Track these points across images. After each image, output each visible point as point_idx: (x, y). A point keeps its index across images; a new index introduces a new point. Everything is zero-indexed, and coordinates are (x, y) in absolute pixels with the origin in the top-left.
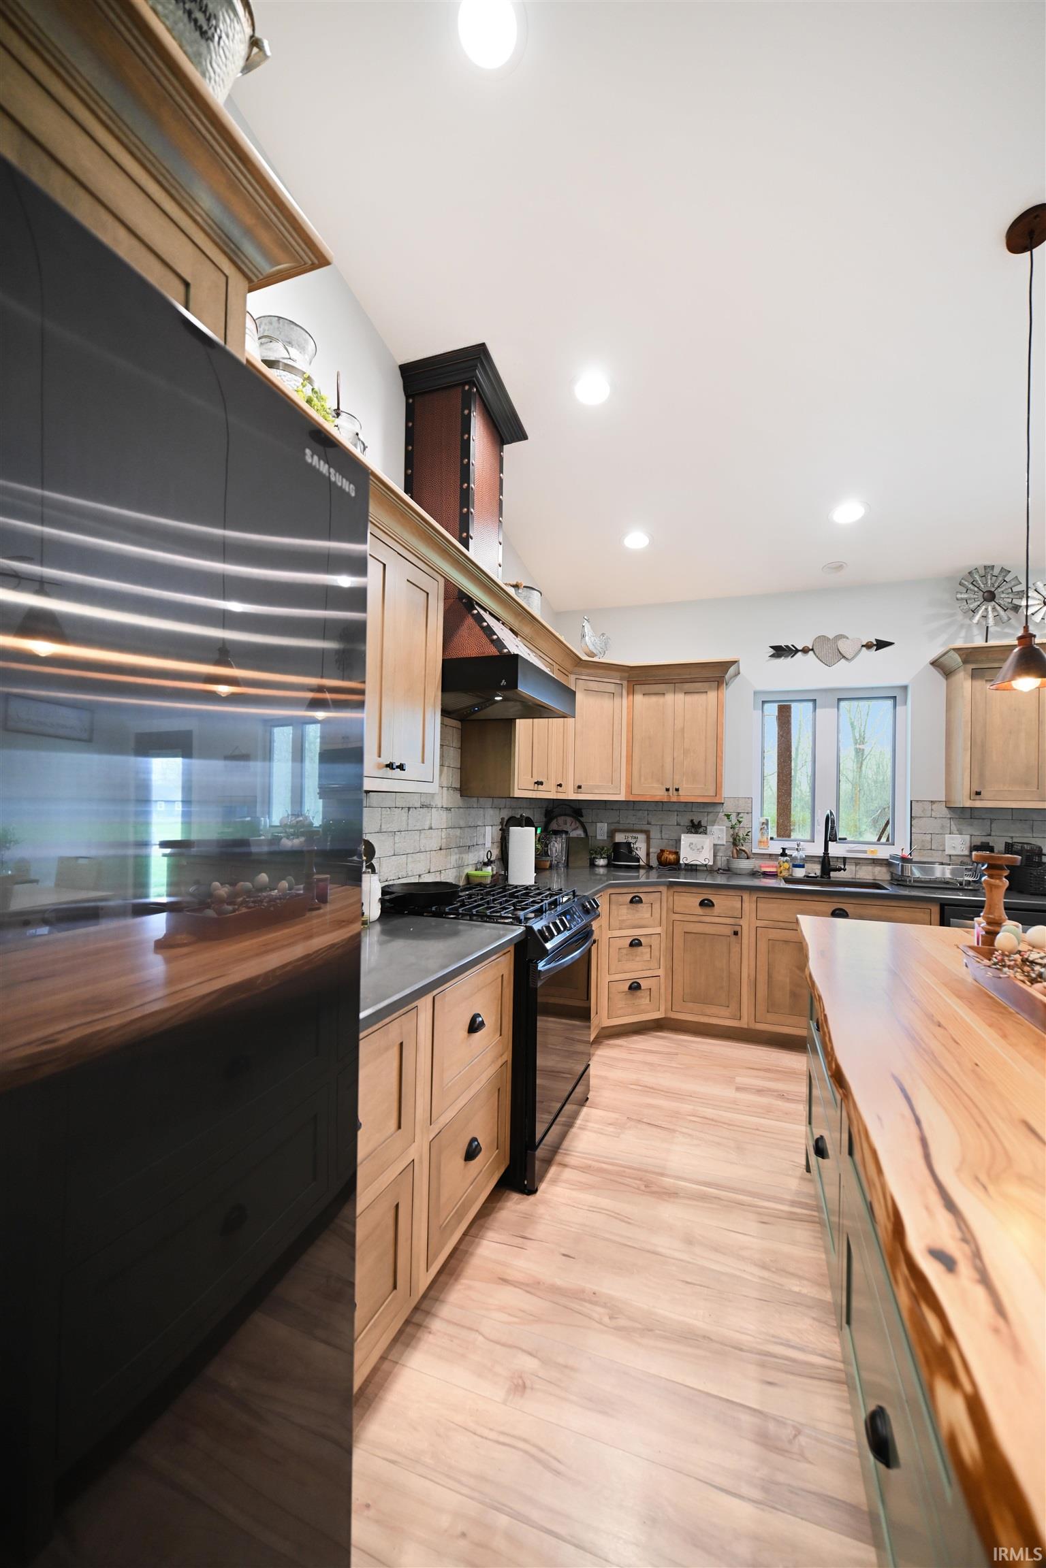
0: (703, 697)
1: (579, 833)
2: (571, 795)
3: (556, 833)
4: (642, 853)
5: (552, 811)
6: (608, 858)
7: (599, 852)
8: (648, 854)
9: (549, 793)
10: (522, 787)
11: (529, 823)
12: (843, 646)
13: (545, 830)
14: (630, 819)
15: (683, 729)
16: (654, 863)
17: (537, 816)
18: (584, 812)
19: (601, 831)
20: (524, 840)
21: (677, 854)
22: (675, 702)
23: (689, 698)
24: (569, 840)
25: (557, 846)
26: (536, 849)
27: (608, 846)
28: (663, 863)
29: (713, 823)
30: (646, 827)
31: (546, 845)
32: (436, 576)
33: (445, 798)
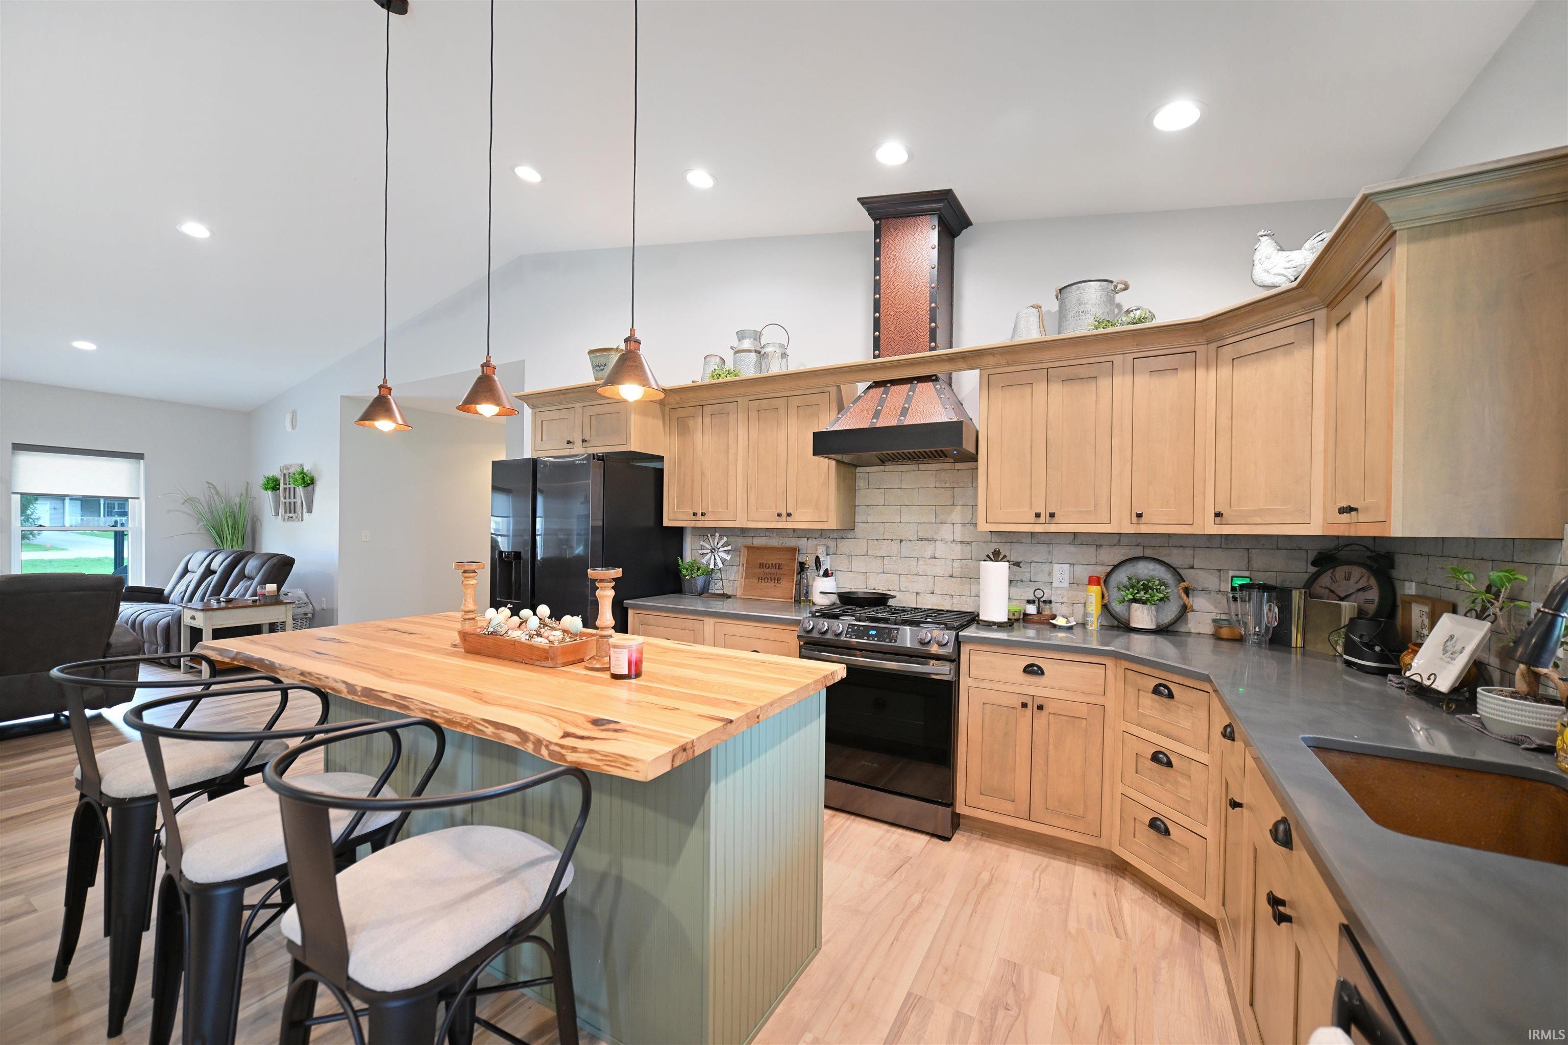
32: (826, 389)
33: (959, 533)
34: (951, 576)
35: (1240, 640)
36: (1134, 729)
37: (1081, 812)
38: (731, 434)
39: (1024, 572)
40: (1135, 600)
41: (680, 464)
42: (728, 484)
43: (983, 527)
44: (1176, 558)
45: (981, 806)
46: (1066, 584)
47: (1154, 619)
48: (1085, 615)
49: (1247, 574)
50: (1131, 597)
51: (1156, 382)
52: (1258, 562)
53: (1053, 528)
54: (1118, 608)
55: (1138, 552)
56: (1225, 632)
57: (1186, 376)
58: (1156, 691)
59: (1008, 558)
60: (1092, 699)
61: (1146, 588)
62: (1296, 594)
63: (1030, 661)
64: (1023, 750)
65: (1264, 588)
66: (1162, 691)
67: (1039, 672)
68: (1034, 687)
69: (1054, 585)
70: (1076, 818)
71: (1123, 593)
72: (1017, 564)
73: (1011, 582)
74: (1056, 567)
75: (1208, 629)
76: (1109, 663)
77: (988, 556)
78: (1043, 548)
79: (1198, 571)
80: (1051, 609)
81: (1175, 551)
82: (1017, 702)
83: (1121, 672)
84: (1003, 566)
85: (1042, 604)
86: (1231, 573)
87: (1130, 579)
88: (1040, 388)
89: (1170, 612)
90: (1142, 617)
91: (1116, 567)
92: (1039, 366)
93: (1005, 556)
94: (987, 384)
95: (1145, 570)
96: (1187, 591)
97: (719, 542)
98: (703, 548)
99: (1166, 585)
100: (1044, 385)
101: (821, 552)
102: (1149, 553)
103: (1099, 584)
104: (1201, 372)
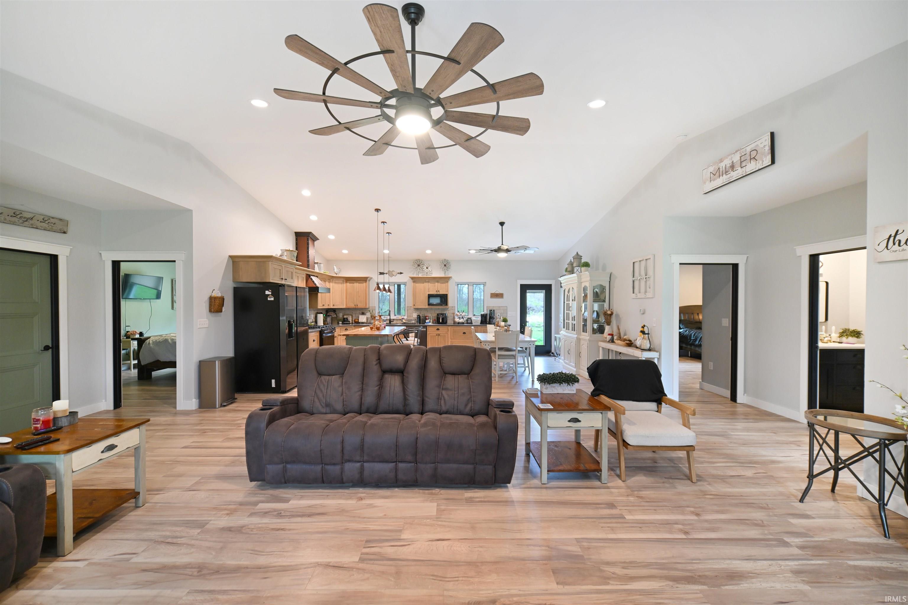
0: (363, 284)
1: (335, 316)
2: (332, 307)
3: (328, 316)
4: (351, 320)
5: (328, 311)
6: (342, 322)
7: (340, 320)
8: (352, 320)
9: (326, 307)
10: (320, 306)
11: (321, 313)
12: (393, 273)
13: (326, 315)
14: (348, 312)
15: (358, 292)
16: (353, 322)
17: (324, 312)
18: (336, 311)
19: (341, 315)
20: (321, 317)
21: (358, 320)
22: (356, 285)
23: (359, 284)
24: (332, 318)
25: (329, 319)
26: (323, 319)
27: (343, 319)
28: (355, 322)
29: (367, 312)
30: (352, 314)
31: (326, 319)
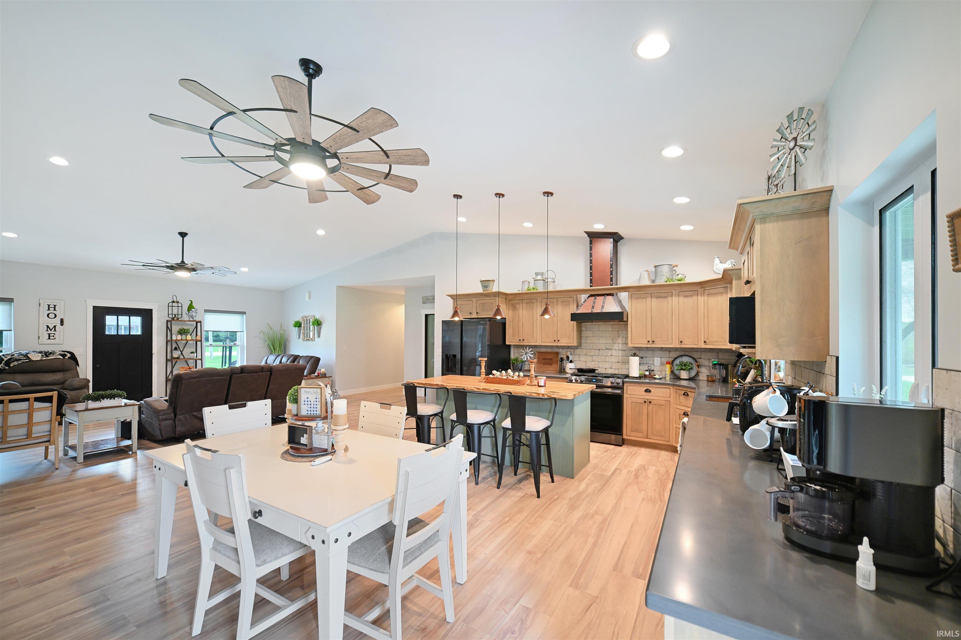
32: (572, 296)
33: (621, 347)
34: (618, 362)
35: (713, 381)
36: (679, 407)
37: (663, 434)
38: (534, 311)
39: (645, 361)
40: (682, 369)
41: (513, 321)
42: (533, 329)
43: (630, 345)
44: (695, 355)
45: (632, 435)
46: (659, 364)
47: (688, 375)
48: (666, 374)
49: (717, 360)
50: (680, 368)
51: (686, 300)
52: (720, 357)
53: (654, 346)
54: (677, 372)
55: (683, 353)
56: (710, 379)
57: (695, 298)
58: (684, 394)
59: (639, 356)
60: (666, 399)
61: (685, 365)
62: (729, 366)
63: (646, 388)
64: (645, 416)
65: (720, 364)
66: (685, 394)
67: (650, 391)
68: (648, 396)
69: (655, 365)
70: (662, 436)
71: (678, 367)
72: (642, 358)
73: (640, 364)
74: (655, 358)
75: (706, 378)
76: (671, 387)
77: (632, 355)
78: (651, 352)
79: (703, 360)
80: (654, 373)
81: (695, 353)
82: (642, 401)
83: (675, 391)
84: (637, 359)
85: (651, 371)
86: (713, 360)
87: (680, 362)
88: (649, 299)
89: (693, 373)
90: (684, 375)
91: (675, 359)
92: (648, 292)
93: (638, 355)
94: (631, 297)
95: (685, 359)
96: (698, 366)
97: (528, 350)
98: (522, 352)
99: (692, 364)
100: (650, 299)
101: (569, 354)
102: (686, 353)
103: (669, 364)
104: (699, 297)
